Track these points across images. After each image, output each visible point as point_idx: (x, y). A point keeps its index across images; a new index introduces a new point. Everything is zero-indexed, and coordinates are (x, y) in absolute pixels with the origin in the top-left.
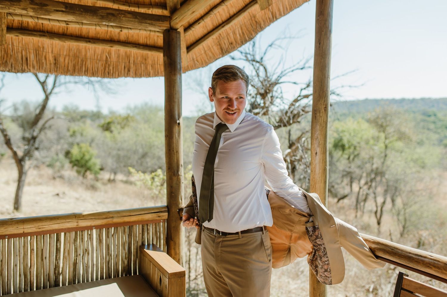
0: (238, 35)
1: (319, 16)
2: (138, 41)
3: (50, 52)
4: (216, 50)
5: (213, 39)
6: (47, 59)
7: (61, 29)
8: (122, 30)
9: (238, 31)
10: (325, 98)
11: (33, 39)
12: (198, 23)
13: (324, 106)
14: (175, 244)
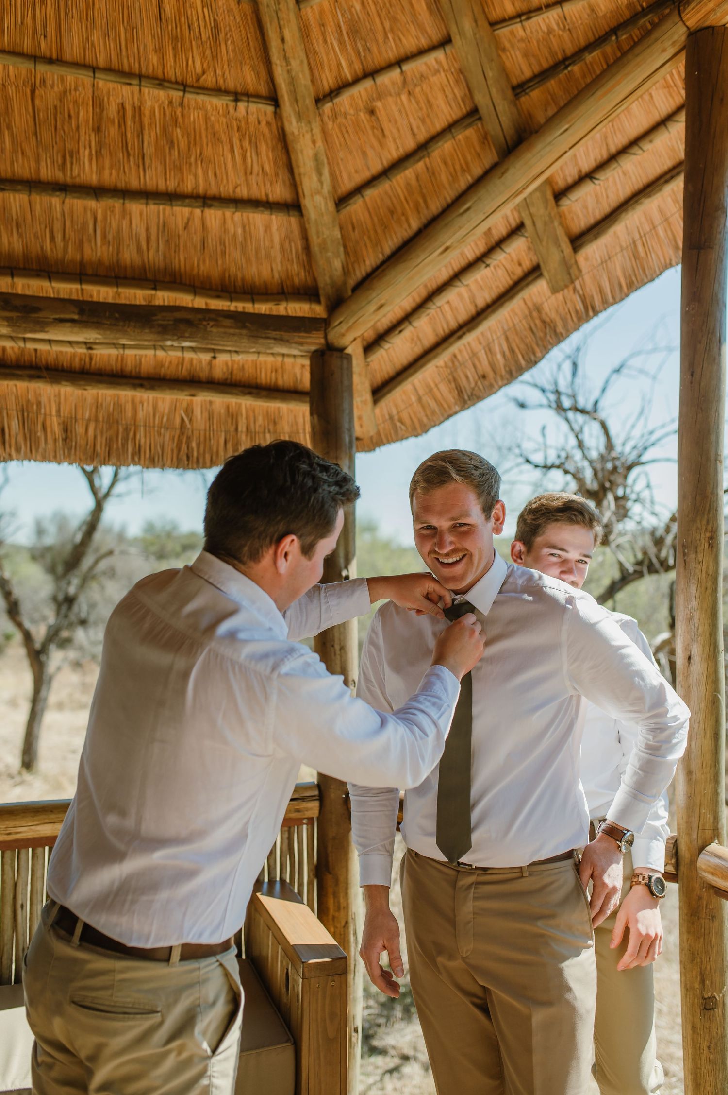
0: (499, 356)
1: (688, 304)
2: (256, 378)
3: (54, 413)
4: (446, 392)
5: (437, 367)
6: (49, 430)
7: (77, 360)
8: (217, 355)
9: (500, 345)
10: (708, 513)
11: (16, 386)
12: (397, 332)
13: (708, 535)
14: (337, 882)
